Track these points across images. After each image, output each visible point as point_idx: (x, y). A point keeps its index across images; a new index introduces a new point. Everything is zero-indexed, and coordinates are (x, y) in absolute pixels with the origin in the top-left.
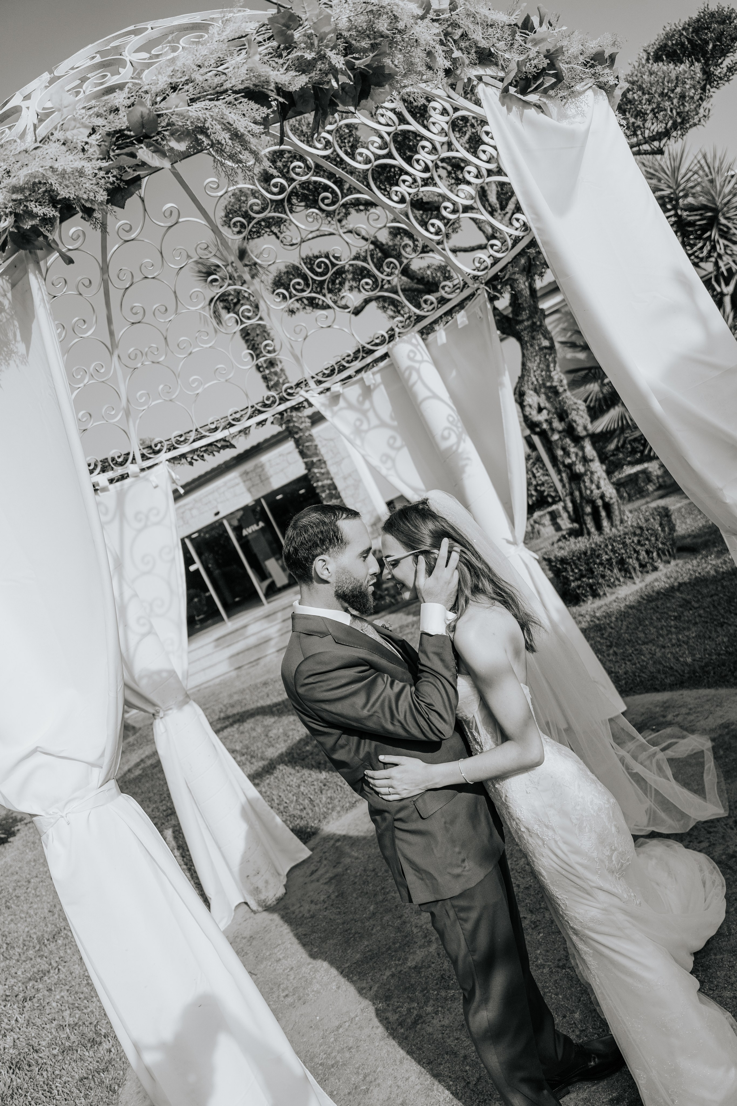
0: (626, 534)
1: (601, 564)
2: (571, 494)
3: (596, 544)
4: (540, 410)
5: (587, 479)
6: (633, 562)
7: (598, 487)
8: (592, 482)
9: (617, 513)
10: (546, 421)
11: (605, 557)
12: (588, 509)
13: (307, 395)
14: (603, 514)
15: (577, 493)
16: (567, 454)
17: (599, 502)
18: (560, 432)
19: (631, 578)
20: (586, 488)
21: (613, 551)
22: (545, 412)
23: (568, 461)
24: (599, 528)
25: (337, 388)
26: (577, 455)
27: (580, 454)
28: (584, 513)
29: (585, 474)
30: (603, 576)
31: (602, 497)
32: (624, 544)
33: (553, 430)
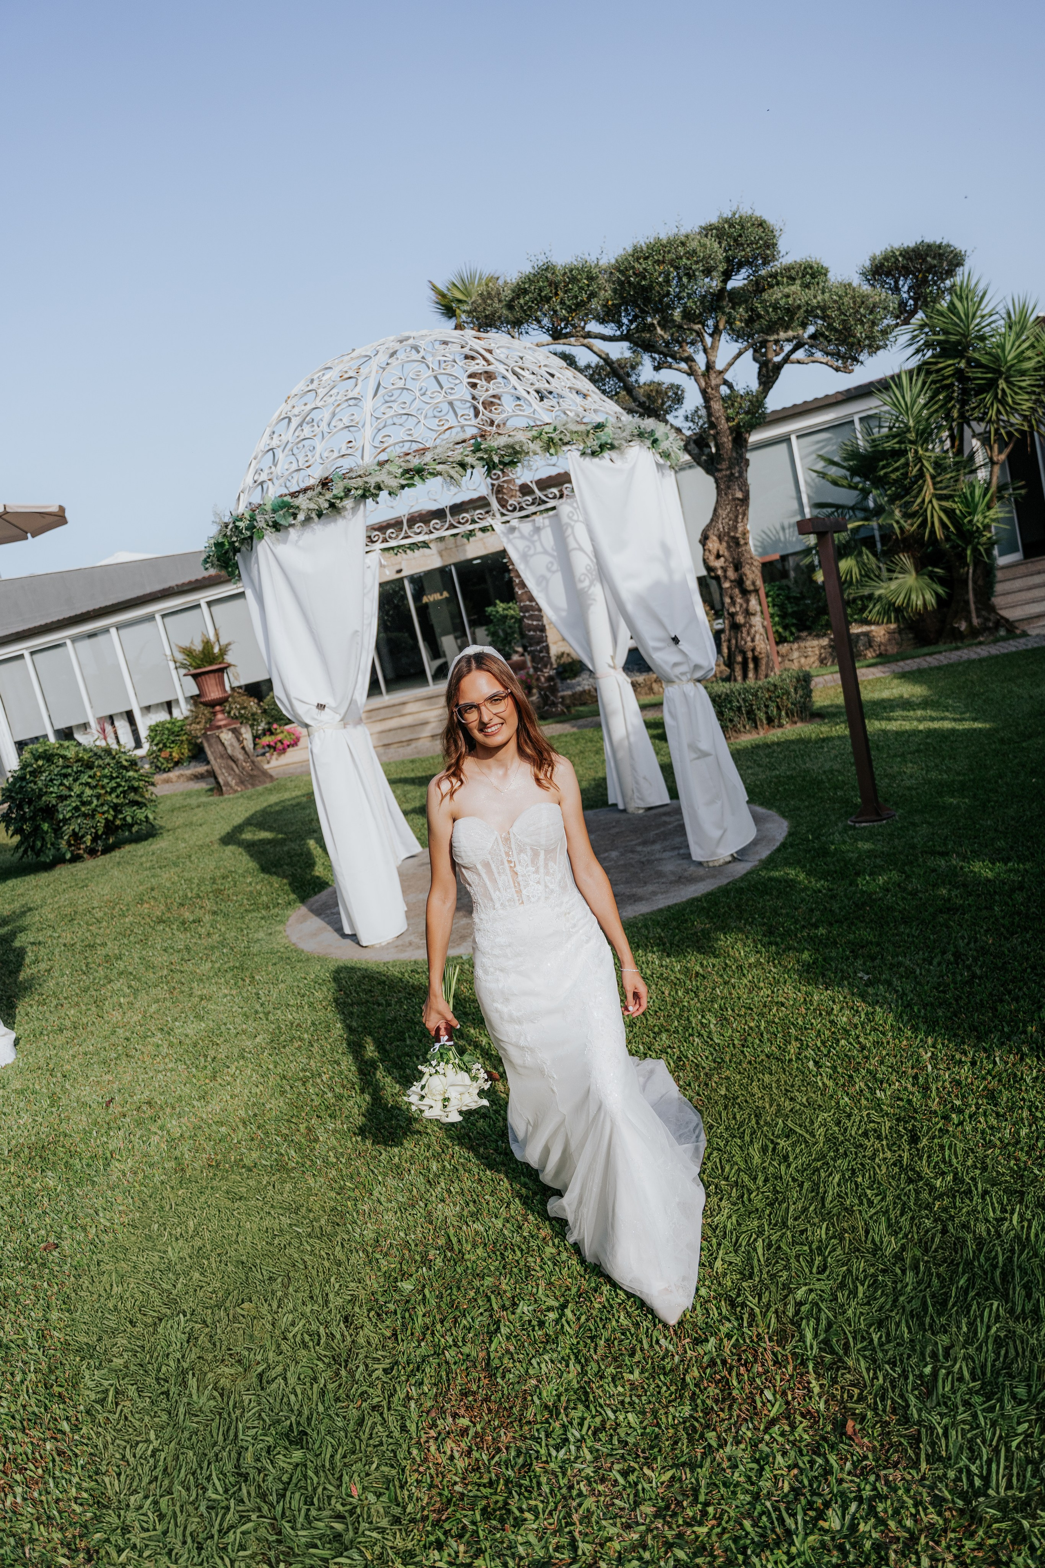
0: (760, 687)
1: (731, 709)
2: (729, 641)
3: (732, 691)
4: (718, 556)
5: (744, 630)
6: (761, 715)
7: (753, 640)
8: (748, 634)
9: (763, 667)
10: (722, 568)
11: (735, 704)
12: (739, 659)
13: (492, 522)
14: (751, 665)
15: (733, 642)
16: (733, 603)
17: (750, 655)
18: (731, 581)
19: (756, 727)
20: (742, 638)
21: (744, 700)
22: (722, 559)
23: (732, 610)
24: (745, 676)
25: (515, 523)
26: (741, 606)
27: (745, 606)
28: (735, 662)
29: (744, 625)
30: (731, 721)
31: (753, 650)
32: (755, 695)
33: (726, 577)
